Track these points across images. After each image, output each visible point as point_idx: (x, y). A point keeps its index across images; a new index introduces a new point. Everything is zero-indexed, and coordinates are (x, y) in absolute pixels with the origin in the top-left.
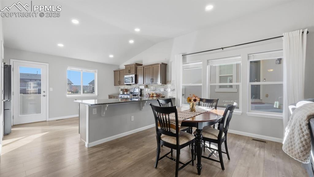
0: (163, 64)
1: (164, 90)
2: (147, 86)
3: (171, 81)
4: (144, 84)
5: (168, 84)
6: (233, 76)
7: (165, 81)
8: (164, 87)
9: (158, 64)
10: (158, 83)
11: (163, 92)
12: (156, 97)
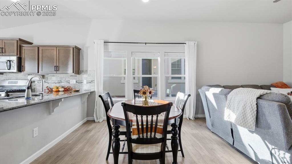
0: (76, 47)
1: (76, 82)
2: (43, 76)
3: (87, 71)
4: (38, 73)
5: (84, 74)
6: (135, 69)
7: (78, 70)
8: (76, 77)
9: (68, 47)
10: (68, 72)
11: (74, 84)
12: (64, 91)
